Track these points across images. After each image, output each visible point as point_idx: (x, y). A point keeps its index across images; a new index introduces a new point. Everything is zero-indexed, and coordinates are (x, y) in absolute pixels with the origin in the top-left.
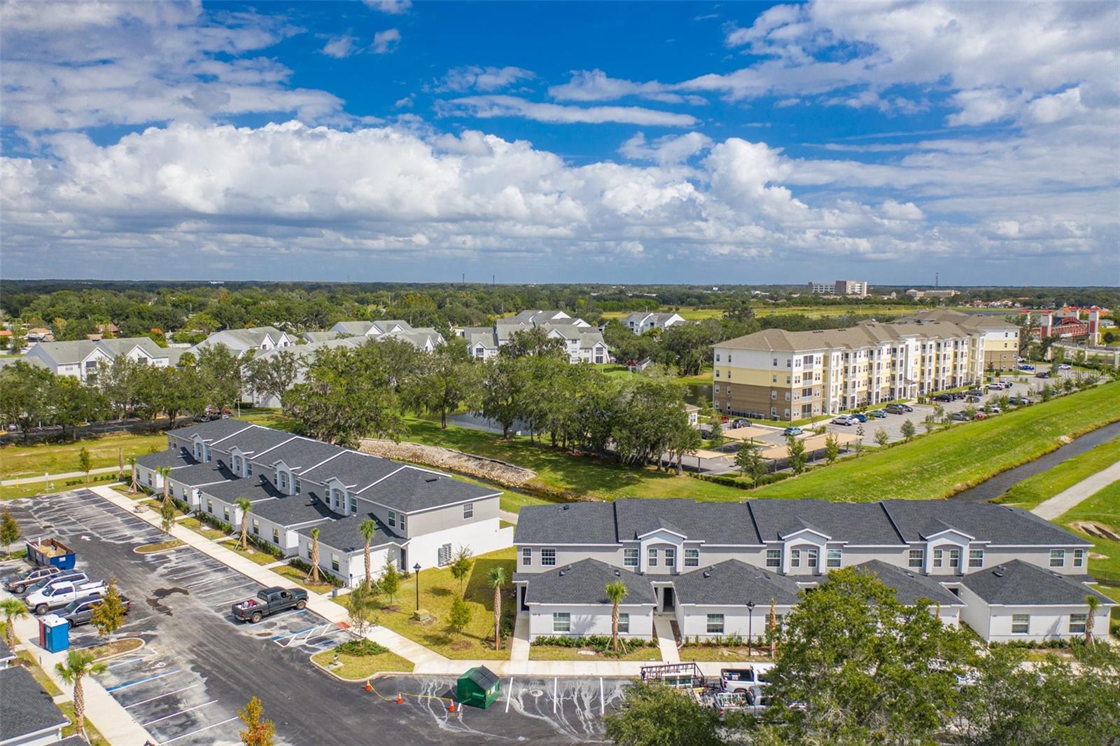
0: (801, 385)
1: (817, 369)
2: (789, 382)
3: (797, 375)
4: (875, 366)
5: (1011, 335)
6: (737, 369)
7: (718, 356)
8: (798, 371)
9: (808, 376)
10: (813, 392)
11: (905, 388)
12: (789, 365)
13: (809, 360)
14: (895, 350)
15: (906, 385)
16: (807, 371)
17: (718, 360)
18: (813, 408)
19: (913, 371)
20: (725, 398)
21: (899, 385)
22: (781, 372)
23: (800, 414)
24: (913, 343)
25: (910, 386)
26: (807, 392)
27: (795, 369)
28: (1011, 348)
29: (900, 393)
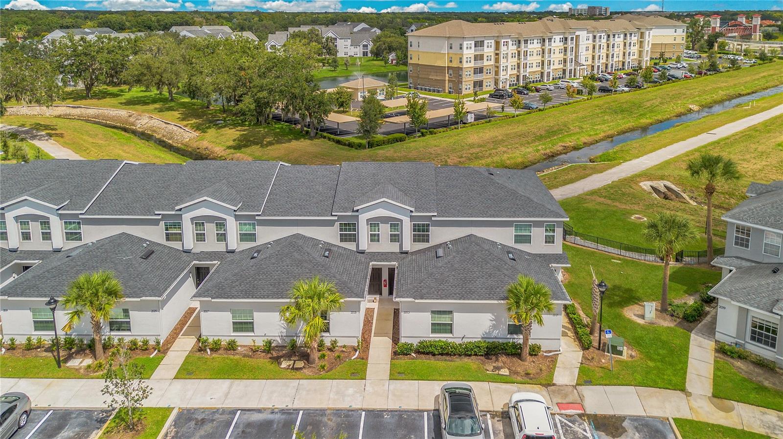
0: (472, 64)
1: (488, 50)
2: (461, 62)
3: (469, 56)
4: (546, 51)
5: (680, 31)
6: (423, 52)
7: (411, 42)
8: (469, 52)
9: (479, 58)
10: (485, 70)
11: (575, 69)
12: (461, 48)
13: (479, 44)
14: (566, 39)
15: (576, 67)
16: (478, 53)
17: (411, 46)
18: (484, 84)
19: (585, 56)
20: (416, 77)
21: (569, 67)
22: (456, 54)
23: (472, 88)
24: (583, 34)
25: (579, 68)
26: (479, 71)
27: (465, 51)
28: (679, 41)
29: (570, 73)
